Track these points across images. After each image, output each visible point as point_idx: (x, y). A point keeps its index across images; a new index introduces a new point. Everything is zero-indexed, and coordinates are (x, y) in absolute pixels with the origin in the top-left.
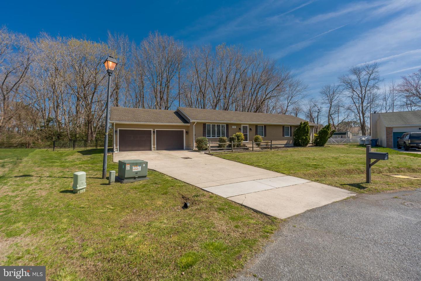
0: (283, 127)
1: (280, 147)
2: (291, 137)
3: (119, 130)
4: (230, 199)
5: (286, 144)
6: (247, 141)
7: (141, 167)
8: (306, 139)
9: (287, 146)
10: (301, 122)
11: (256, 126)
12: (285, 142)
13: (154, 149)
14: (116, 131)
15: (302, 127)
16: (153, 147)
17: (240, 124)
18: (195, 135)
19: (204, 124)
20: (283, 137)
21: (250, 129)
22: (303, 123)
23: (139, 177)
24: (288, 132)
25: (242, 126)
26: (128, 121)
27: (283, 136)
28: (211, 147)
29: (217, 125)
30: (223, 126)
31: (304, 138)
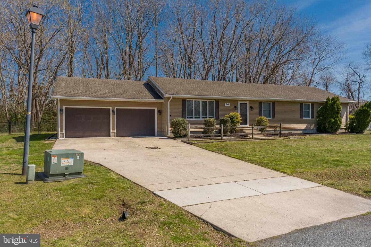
0: (301, 104)
1: (296, 134)
2: (314, 119)
3: (66, 108)
4: (186, 209)
5: (305, 130)
6: (246, 124)
7: (73, 160)
8: (336, 121)
9: (306, 132)
10: (328, 98)
11: (260, 103)
12: (304, 126)
13: (114, 134)
14: (61, 110)
15: (329, 105)
16: (112, 132)
17: (236, 101)
18: (170, 116)
19: (184, 101)
20: (301, 119)
21: (251, 107)
22: (331, 98)
23: (71, 174)
24: (309, 112)
25: (239, 102)
26: (77, 96)
27: (301, 117)
28: (191, 132)
29: (209, 101)
30: (211, 103)
31: (333, 120)
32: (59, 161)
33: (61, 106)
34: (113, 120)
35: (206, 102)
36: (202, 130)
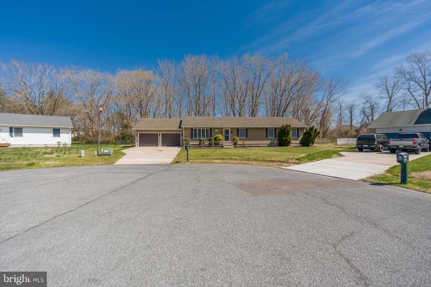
0: (267, 129)
2: (276, 138)
3: (139, 133)
5: (270, 144)
6: (229, 141)
7: (108, 151)
10: (283, 125)
11: (238, 129)
12: (269, 142)
14: (137, 134)
15: (283, 130)
16: (159, 144)
17: (222, 128)
18: (185, 136)
19: (192, 129)
20: (267, 138)
21: (232, 132)
23: (107, 155)
24: (273, 134)
25: (224, 129)
29: (202, 129)
30: (207, 130)
31: (284, 138)
32: (104, 151)
33: (137, 132)
34: (160, 138)
35: (205, 129)
36: (198, 144)
